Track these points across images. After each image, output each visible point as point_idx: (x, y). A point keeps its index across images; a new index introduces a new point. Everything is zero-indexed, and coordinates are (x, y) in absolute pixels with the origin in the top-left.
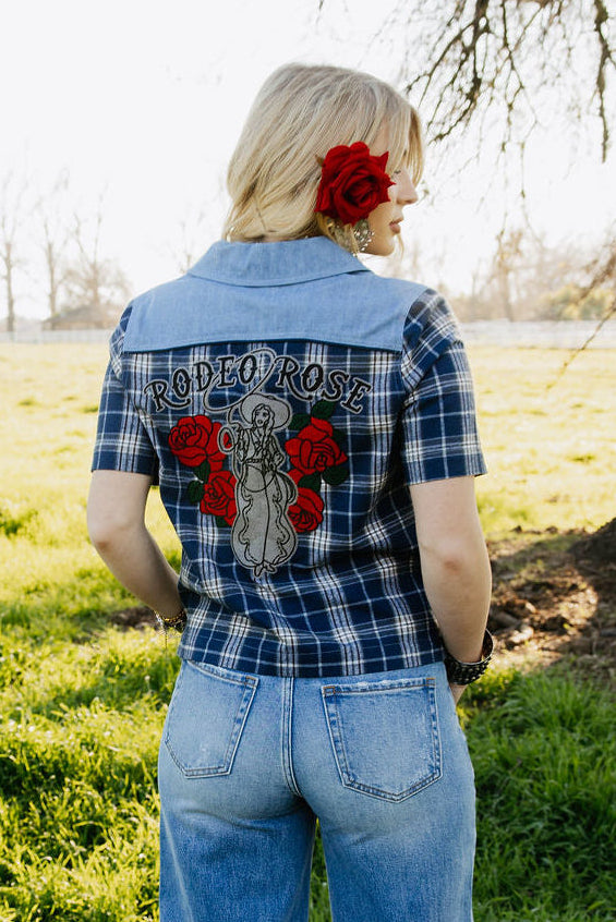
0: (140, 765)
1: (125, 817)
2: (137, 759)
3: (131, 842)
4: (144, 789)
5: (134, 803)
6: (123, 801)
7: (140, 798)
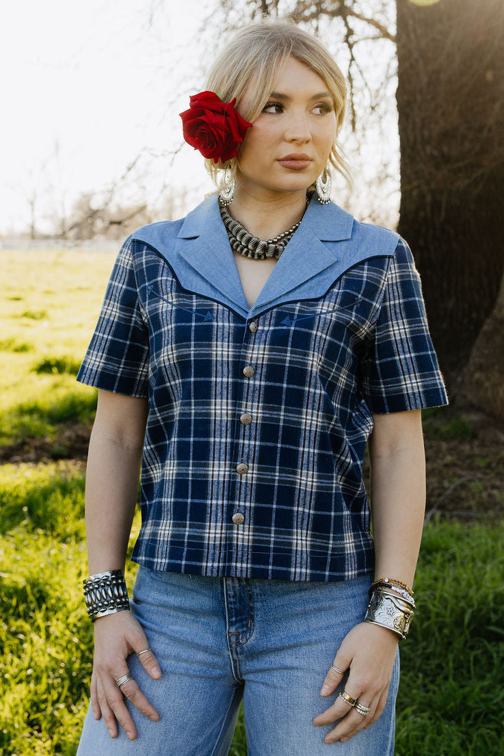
0: (24, 588)
1: (15, 634)
2: (22, 583)
3: (19, 657)
4: (28, 608)
5: (21, 622)
6: (12, 621)
7: (26, 617)
